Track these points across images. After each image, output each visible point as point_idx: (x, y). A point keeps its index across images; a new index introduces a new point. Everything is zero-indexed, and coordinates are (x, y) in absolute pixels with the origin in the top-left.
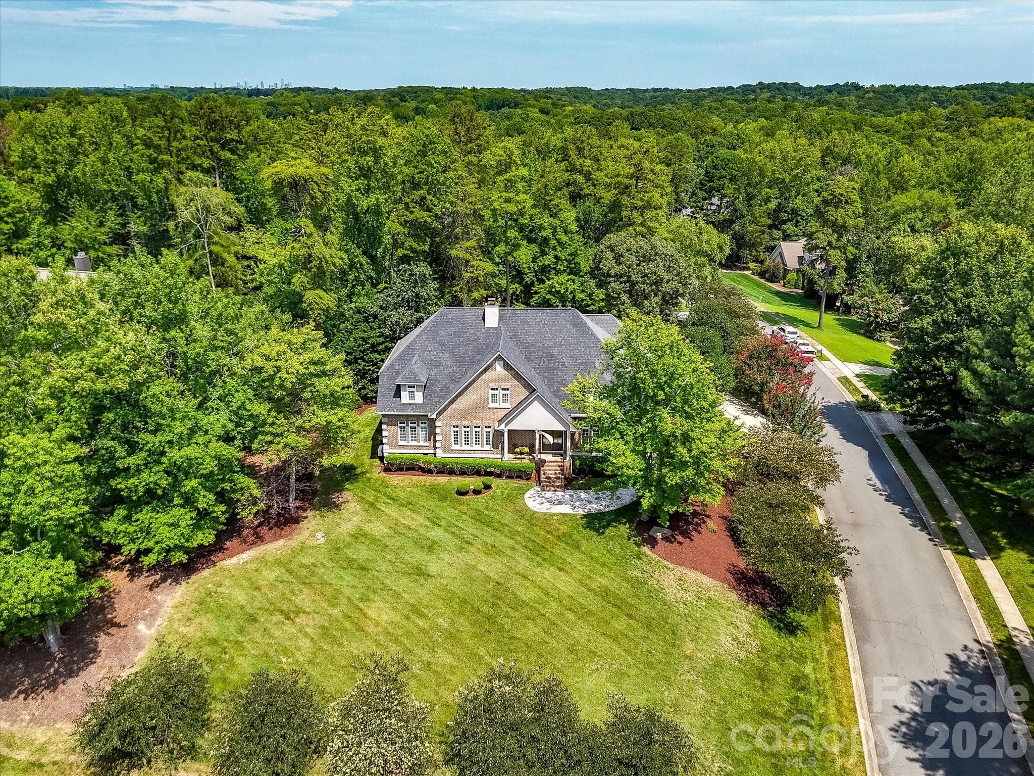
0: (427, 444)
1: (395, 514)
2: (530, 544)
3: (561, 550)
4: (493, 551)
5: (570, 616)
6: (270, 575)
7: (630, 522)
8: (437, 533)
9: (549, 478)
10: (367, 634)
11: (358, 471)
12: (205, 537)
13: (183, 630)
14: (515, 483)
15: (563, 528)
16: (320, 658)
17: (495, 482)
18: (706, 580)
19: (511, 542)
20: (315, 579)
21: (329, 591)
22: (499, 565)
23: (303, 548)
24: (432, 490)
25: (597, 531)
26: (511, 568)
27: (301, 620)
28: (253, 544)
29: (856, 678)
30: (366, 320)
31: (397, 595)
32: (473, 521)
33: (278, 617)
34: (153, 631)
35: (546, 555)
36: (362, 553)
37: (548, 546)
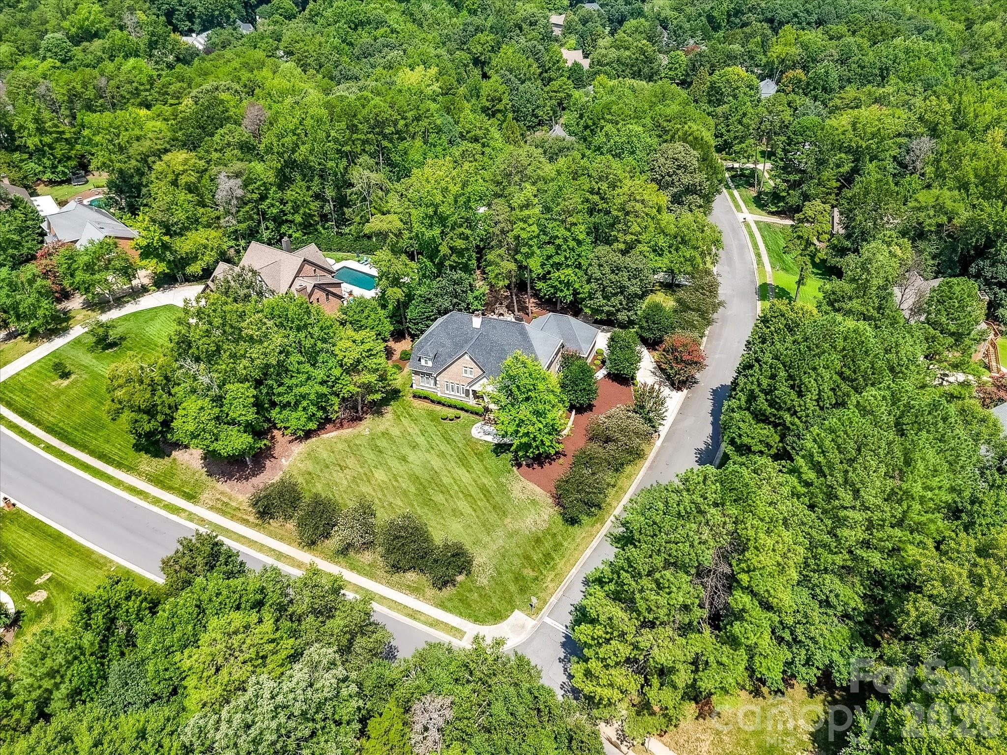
0: (433, 387)
1: (406, 425)
2: (461, 455)
3: (473, 461)
4: (442, 455)
5: (461, 495)
6: (340, 446)
8: (421, 440)
9: (490, 418)
10: (371, 484)
11: (401, 394)
12: (313, 426)
13: (299, 465)
14: (473, 417)
15: (481, 449)
16: (349, 490)
17: (462, 414)
18: (538, 490)
19: (452, 452)
20: (358, 453)
21: (362, 460)
22: (441, 463)
23: (359, 435)
24: (430, 413)
25: (497, 454)
26: (446, 466)
27: (347, 471)
28: (338, 428)
29: (588, 552)
30: (425, 302)
31: (390, 468)
32: (441, 436)
33: (339, 468)
34: (287, 463)
36: (382, 443)
37: (468, 457)
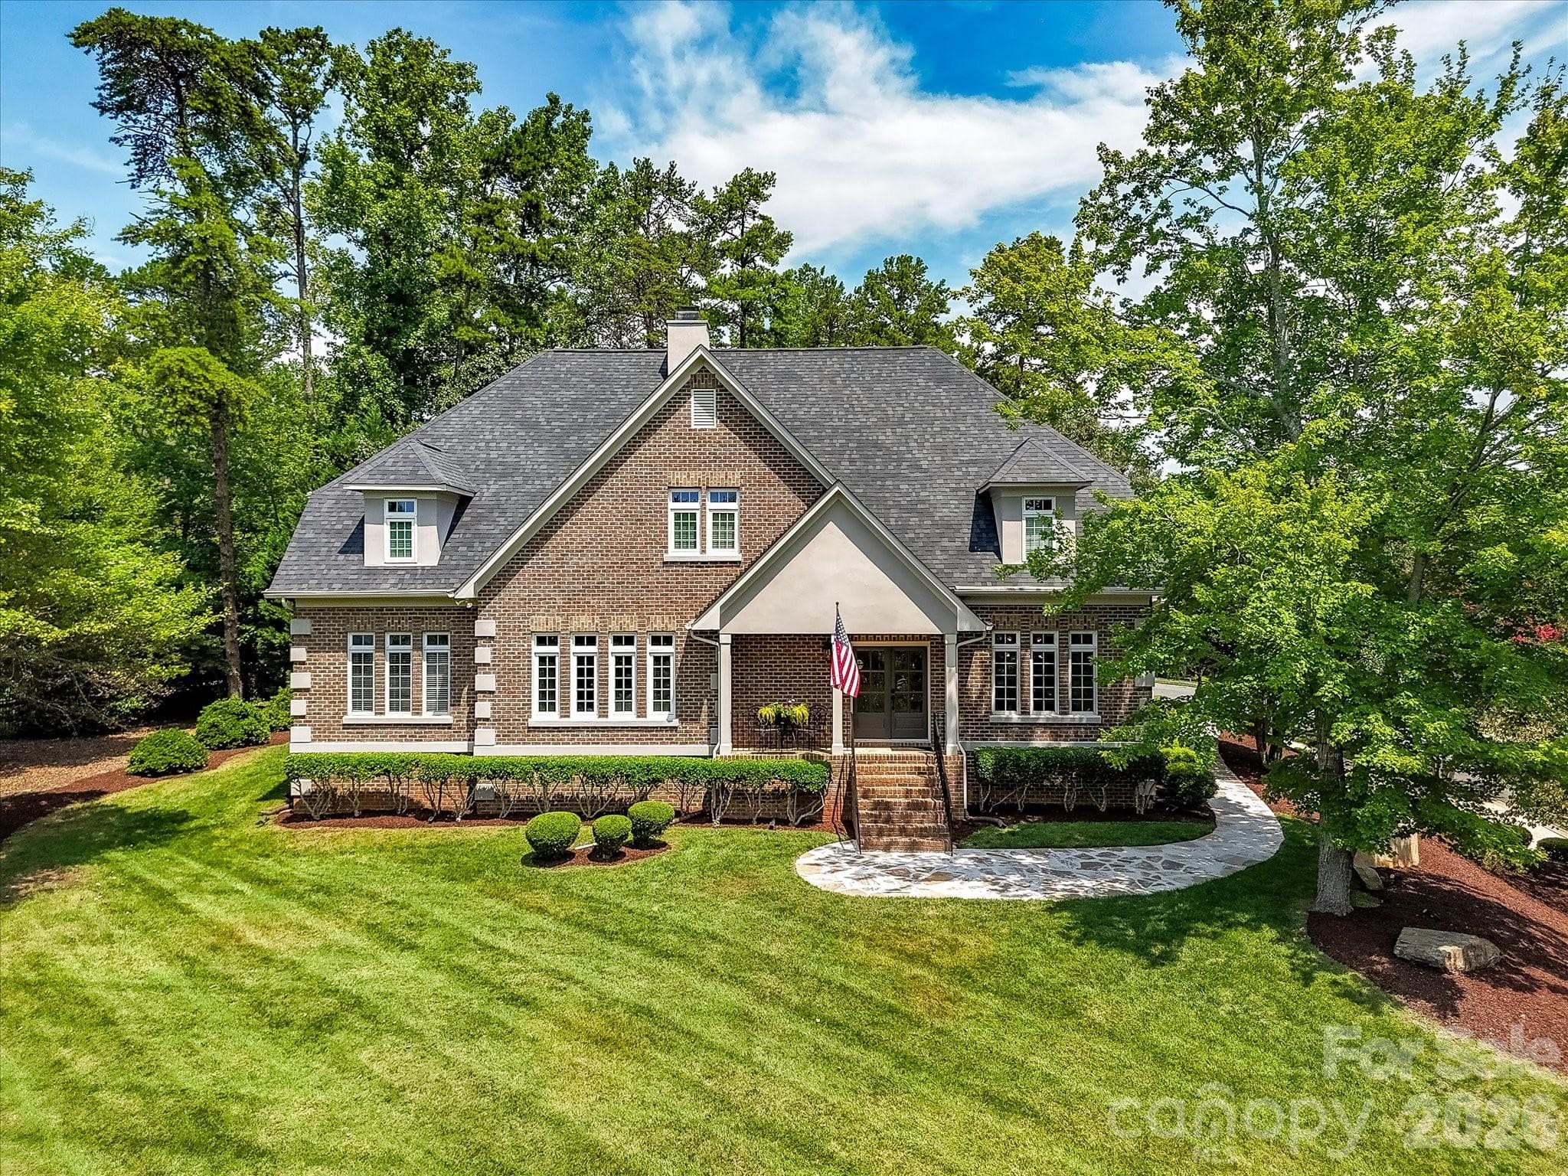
0: (446, 718)
2: (823, 1001)
3: (983, 1024)
7: (1279, 920)
8: (382, 973)
9: (887, 806)
14: (755, 837)
15: (972, 945)
19: (732, 996)
22: (660, 1090)
25: (1141, 950)
26: (723, 1104)
32: (565, 930)
35: (913, 1042)
37: (917, 1005)
